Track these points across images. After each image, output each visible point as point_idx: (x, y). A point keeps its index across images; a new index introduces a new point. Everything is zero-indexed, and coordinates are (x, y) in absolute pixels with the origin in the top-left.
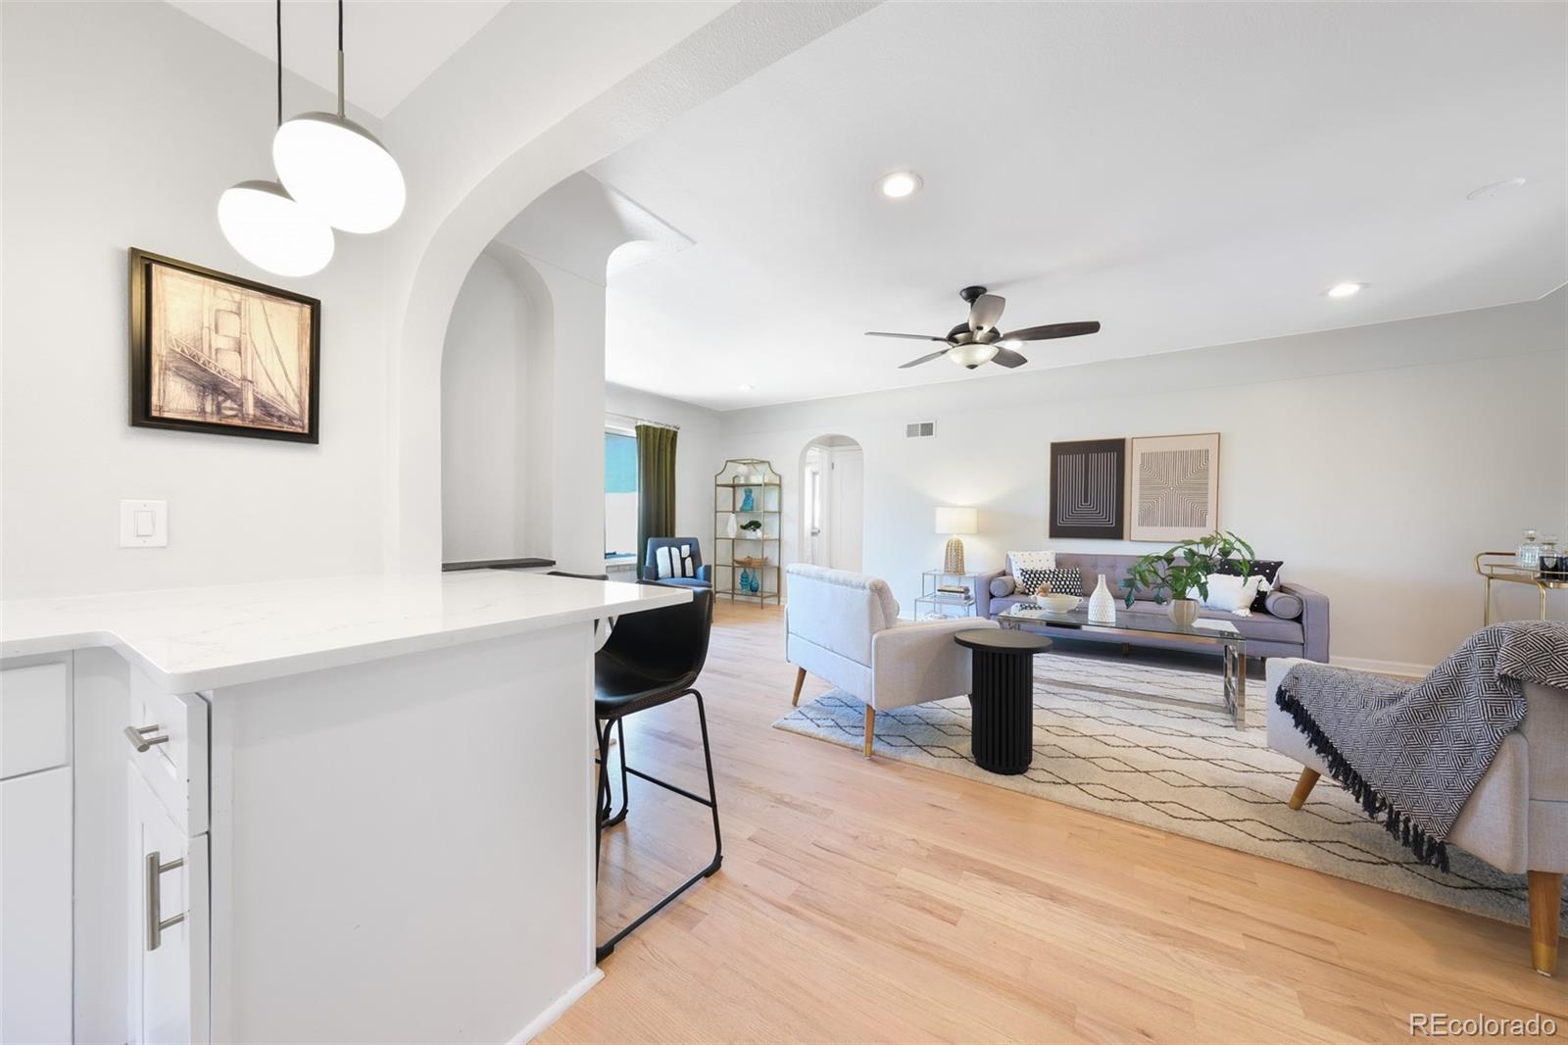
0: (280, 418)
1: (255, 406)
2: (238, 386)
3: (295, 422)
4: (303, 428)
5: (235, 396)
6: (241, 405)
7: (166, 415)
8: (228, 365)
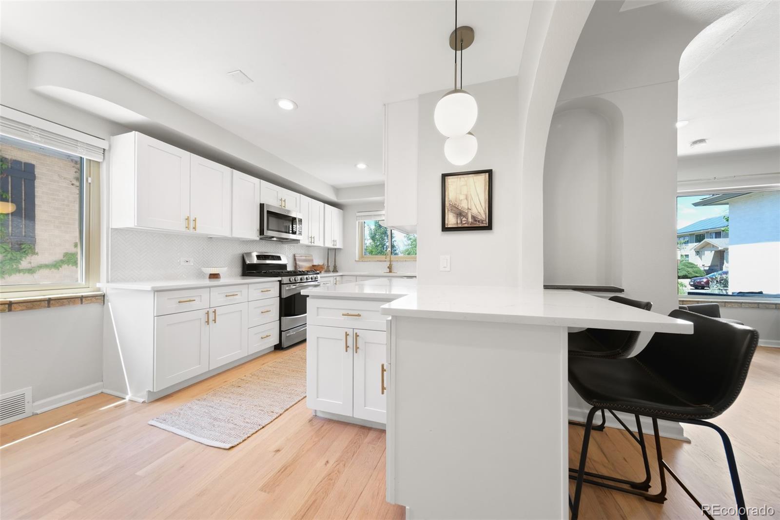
0: (479, 221)
1: (472, 218)
2: (466, 212)
3: (484, 222)
4: (486, 224)
5: (466, 216)
6: (467, 219)
7: (449, 226)
8: (464, 205)
